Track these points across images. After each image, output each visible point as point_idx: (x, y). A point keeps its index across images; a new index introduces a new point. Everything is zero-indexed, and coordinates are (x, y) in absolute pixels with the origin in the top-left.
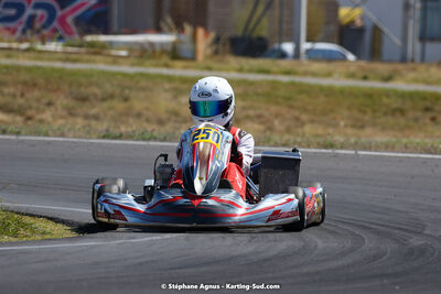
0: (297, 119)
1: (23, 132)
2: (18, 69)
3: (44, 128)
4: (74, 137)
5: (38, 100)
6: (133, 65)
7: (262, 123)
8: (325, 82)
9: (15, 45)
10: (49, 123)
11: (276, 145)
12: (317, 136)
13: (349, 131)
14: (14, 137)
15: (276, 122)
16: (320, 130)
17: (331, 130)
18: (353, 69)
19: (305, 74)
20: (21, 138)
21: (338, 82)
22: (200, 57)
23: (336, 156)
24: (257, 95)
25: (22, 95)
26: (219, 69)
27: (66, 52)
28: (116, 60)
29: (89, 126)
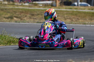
0: (78, 18)
2: (19, 9)
3: (25, 21)
4: (31, 23)
5: (23, 15)
6: (43, 8)
7: (70, 20)
8: (84, 11)
9: (19, 4)
10: (26, 20)
11: (73, 24)
12: (82, 22)
13: (89, 21)
14: (18, 23)
15: (74, 19)
16: (83, 21)
17: (85, 21)
18: (90, 8)
19: (80, 9)
20: (20, 23)
21: (86, 11)
22: (57, 6)
23: (86, 26)
24: (69, 13)
25: (20, 14)
26: (61, 8)
27: (29, 5)
28: (40, 7)
29: (34, 20)
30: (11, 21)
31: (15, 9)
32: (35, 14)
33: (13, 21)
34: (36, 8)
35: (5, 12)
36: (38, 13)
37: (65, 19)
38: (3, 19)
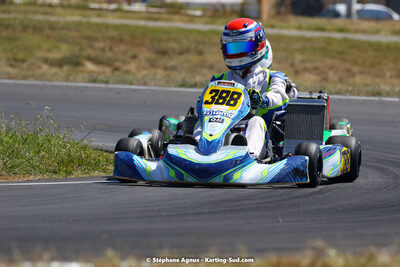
0: (349, 71)
1: (111, 81)
2: (107, 26)
3: (129, 78)
4: (155, 86)
5: (124, 53)
6: (207, 23)
7: (318, 74)
8: (374, 38)
9: (105, 6)
10: (133, 74)
11: (330, 93)
12: (366, 85)
13: (395, 81)
14: (103, 86)
15: (331, 74)
16: (368, 80)
17: (377, 81)
18: (397, 27)
19: (356, 31)
20: (110, 86)
21: (385, 38)
22: (265, 16)
23: (382, 103)
24: (314, 49)
25: (111, 49)
26: (282, 28)
27: (148, 12)
28: (192, 19)
29: (168, 76)
30: (71, 78)
31: (89, 24)
32: (174, 50)
33: (81, 76)
34: (178, 24)
35: (48, 37)
36: (185, 43)
37: (297, 73)
38: (39, 68)
